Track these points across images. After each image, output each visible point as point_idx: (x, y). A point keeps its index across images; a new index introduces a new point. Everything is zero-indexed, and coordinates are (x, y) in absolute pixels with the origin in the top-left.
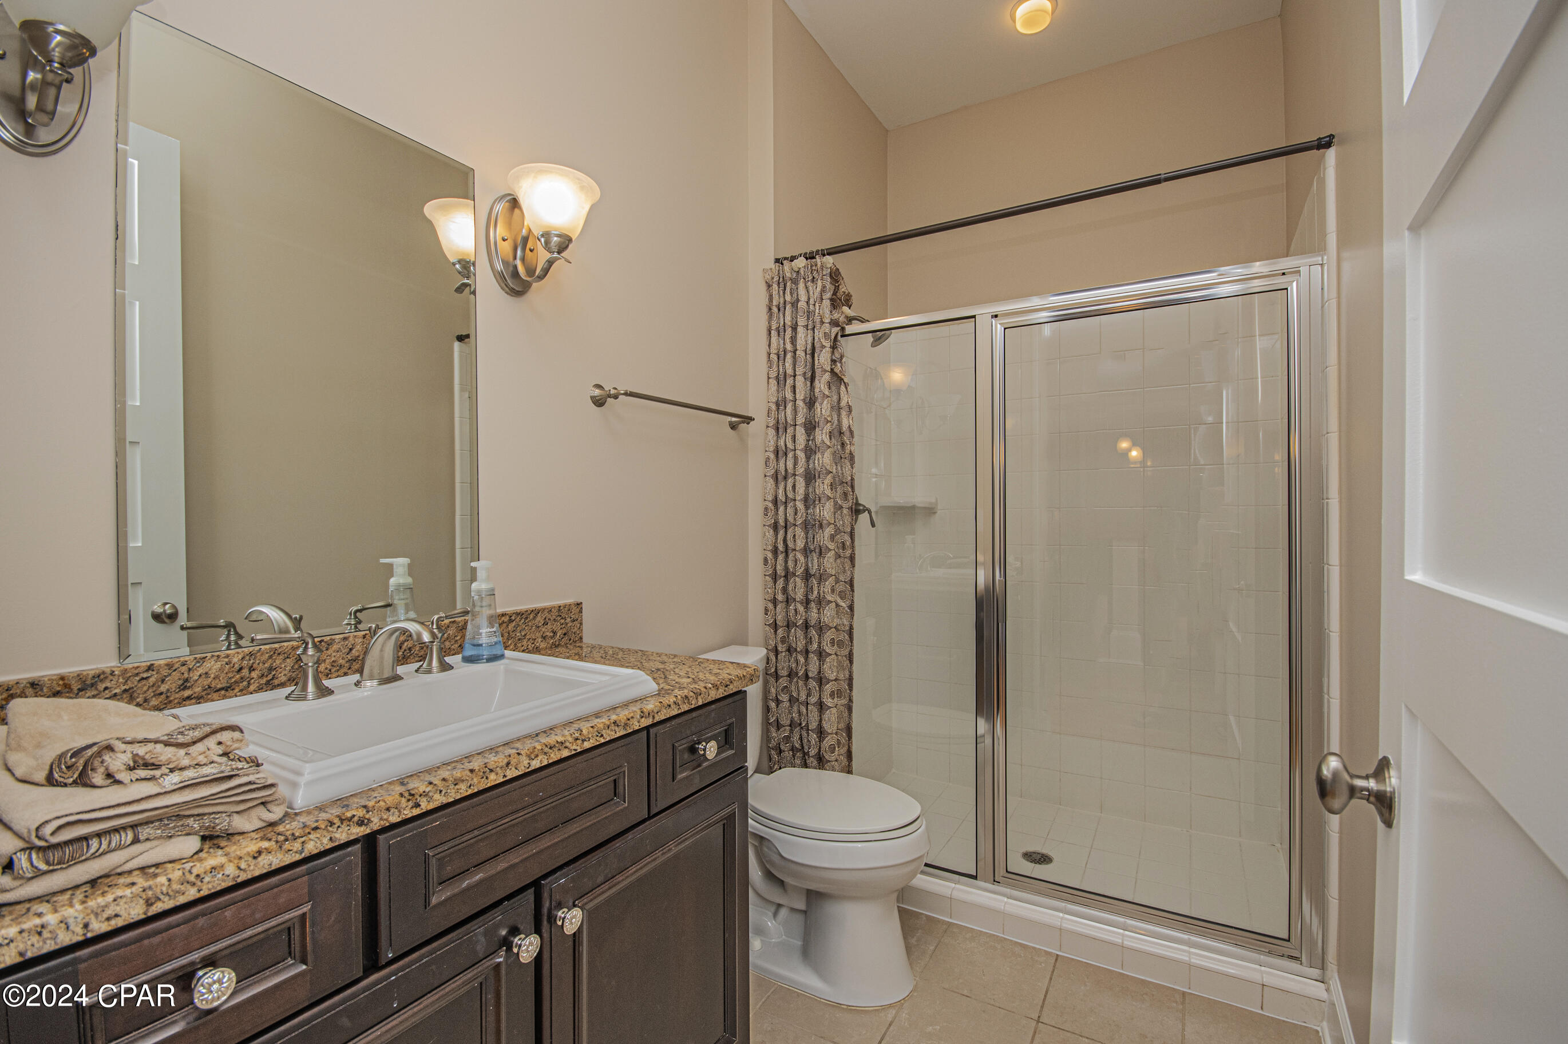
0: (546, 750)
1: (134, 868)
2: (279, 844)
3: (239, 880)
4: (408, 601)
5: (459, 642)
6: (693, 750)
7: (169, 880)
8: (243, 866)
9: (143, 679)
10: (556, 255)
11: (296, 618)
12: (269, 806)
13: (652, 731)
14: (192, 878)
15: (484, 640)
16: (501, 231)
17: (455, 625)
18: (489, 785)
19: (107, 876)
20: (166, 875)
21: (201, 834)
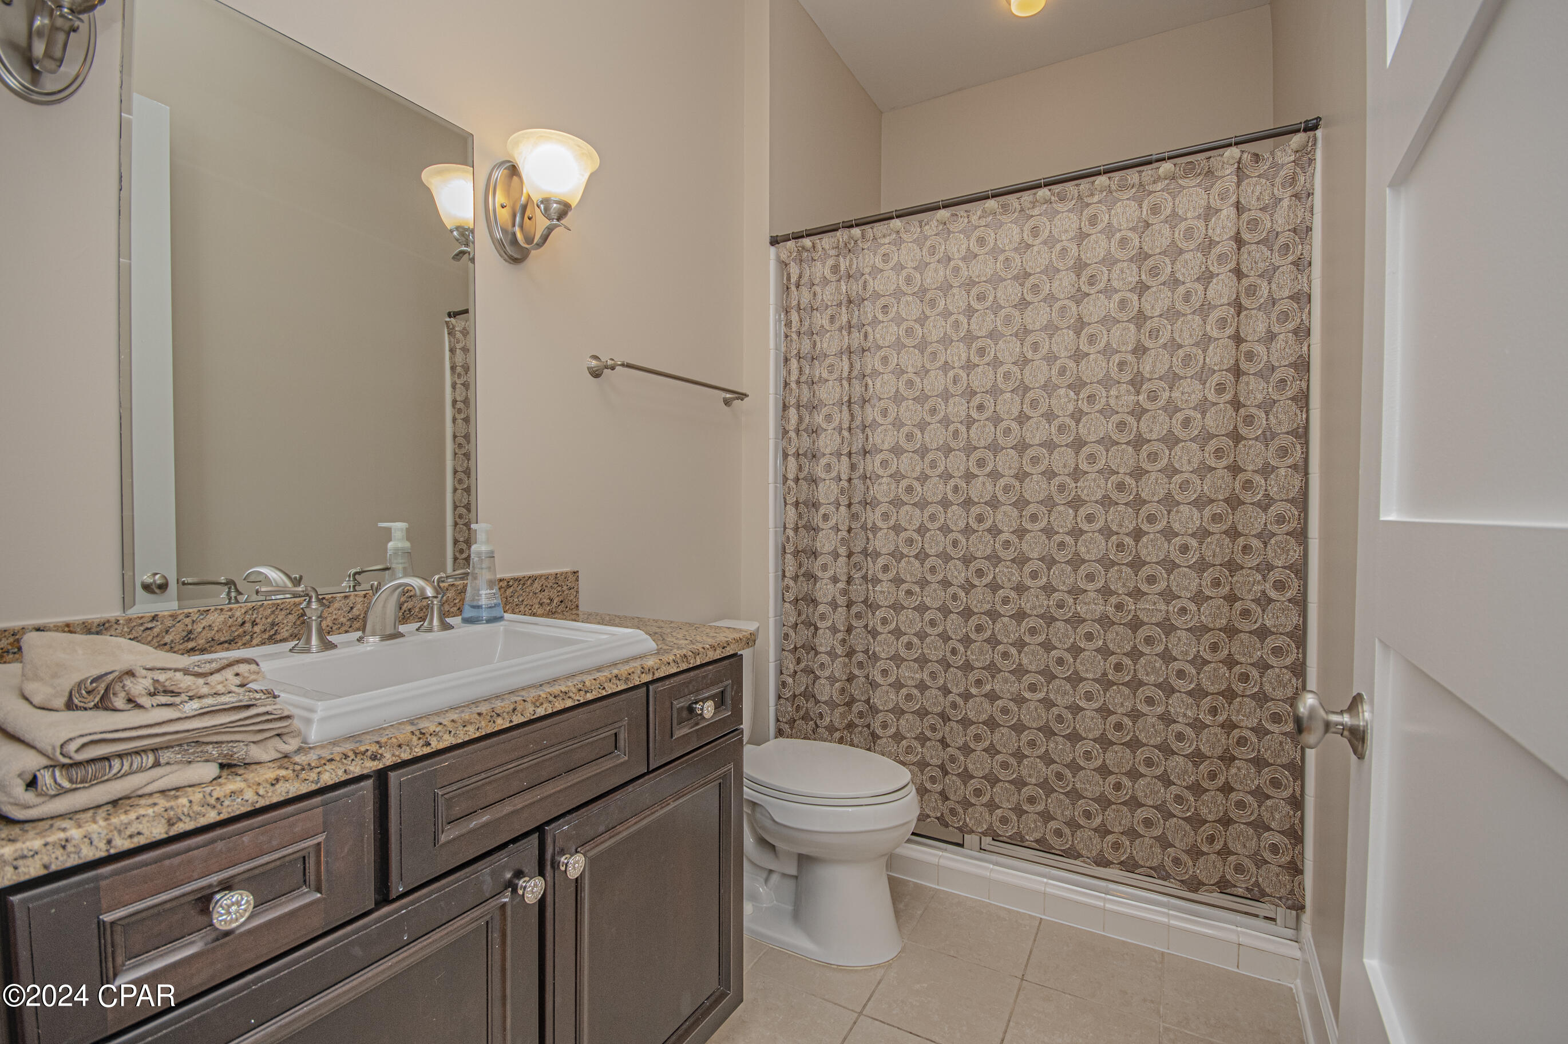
0: (551, 698)
1: (155, 790)
2: (296, 773)
3: (258, 806)
4: (406, 565)
5: (458, 605)
6: (691, 710)
7: (191, 802)
8: (261, 792)
9: (147, 629)
10: (555, 222)
11: (295, 578)
12: (285, 738)
13: (651, 687)
14: (212, 801)
15: (484, 601)
16: (500, 198)
17: (454, 588)
18: (496, 729)
19: (127, 797)
20: (187, 797)
21: (220, 761)
